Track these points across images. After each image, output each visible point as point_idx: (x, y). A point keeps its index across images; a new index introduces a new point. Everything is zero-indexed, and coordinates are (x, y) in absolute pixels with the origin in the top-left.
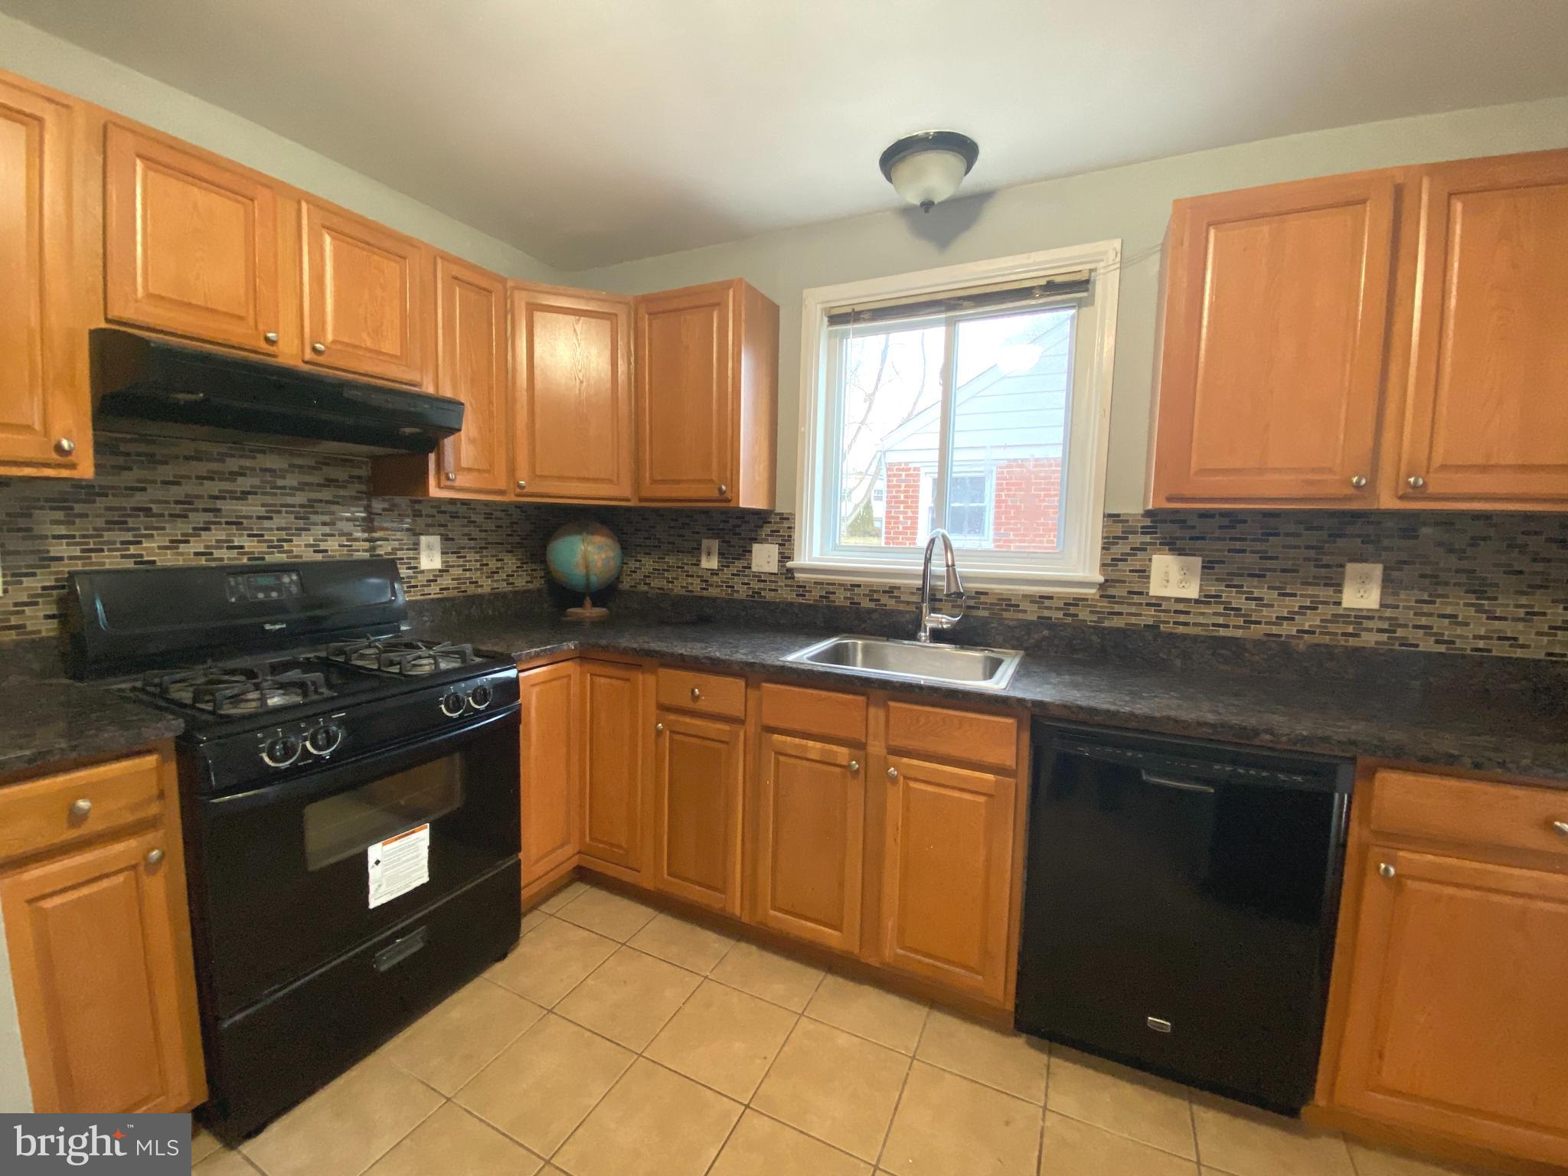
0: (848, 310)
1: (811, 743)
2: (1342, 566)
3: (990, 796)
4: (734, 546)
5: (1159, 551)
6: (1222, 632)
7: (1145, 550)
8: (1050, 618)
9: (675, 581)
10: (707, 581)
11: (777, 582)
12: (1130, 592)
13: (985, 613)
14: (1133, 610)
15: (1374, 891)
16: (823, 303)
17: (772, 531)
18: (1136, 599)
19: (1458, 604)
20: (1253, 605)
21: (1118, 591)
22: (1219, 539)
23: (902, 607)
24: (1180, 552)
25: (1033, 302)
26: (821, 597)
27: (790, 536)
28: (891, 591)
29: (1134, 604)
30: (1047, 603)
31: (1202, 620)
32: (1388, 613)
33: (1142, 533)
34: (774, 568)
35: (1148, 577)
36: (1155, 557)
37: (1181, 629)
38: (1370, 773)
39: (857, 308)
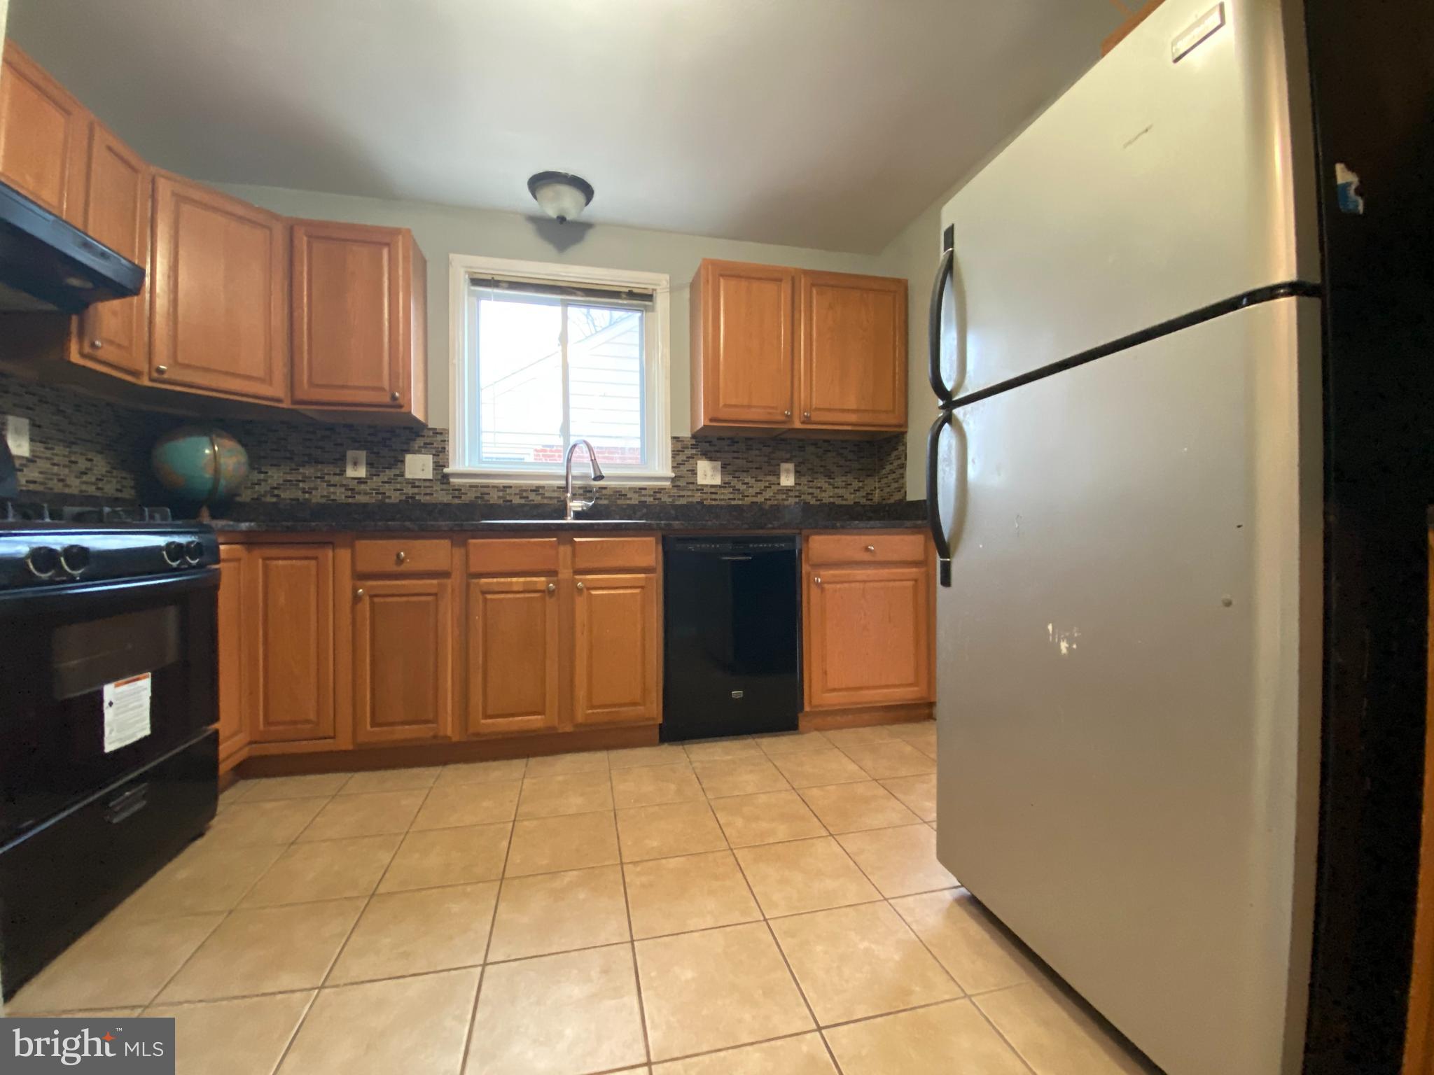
0: (489, 277)
1: (514, 580)
2: (779, 465)
3: (642, 587)
4: (384, 457)
5: (700, 459)
6: (733, 502)
7: (693, 458)
8: (646, 502)
9: (314, 492)
10: (352, 490)
11: (432, 487)
12: (688, 483)
13: (606, 502)
14: (690, 493)
15: (815, 592)
16: (467, 267)
17: (425, 444)
18: (691, 487)
19: (822, 482)
20: (745, 487)
21: (682, 483)
22: (728, 452)
23: (546, 501)
24: (711, 459)
25: (620, 301)
26: (476, 497)
27: (444, 448)
28: (537, 490)
29: (690, 490)
30: (643, 492)
31: (722, 497)
32: (798, 488)
33: (692, 448)
34: (429, 474)
35: (696, 474)
36: (699, 462)
37: (714, 503)
38: (807, 539)
39: (497, 278)
